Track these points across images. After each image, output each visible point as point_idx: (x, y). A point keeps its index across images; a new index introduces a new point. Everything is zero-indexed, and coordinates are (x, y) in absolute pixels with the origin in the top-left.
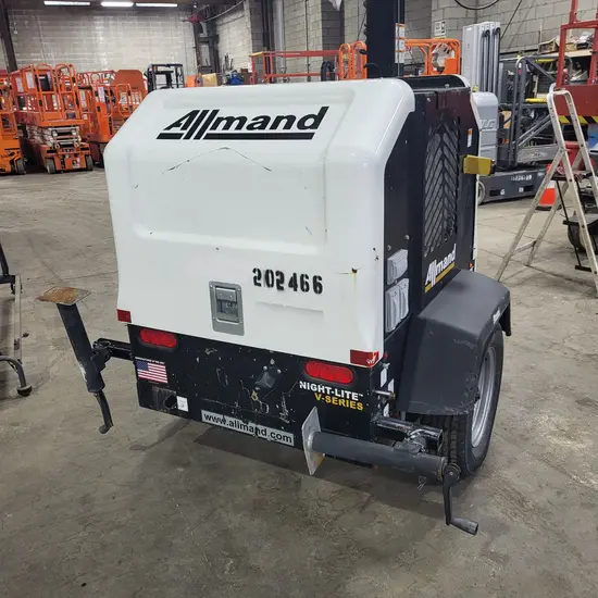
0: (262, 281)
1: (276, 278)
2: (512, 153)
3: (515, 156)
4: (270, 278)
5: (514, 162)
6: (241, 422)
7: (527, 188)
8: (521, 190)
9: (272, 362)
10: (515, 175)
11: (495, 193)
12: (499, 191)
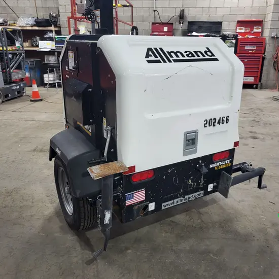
0: (207, 125)
1: (213, 121)
2: (8, 76)
3: (10, 77)
4: (211, 123)
5: (11, 79)
6: (182, 198)
7: (19, 92)
8: (16, 93)
9: (200, 162)
10: (13, 86)
11: (6, 96)
12: (8, 95)
